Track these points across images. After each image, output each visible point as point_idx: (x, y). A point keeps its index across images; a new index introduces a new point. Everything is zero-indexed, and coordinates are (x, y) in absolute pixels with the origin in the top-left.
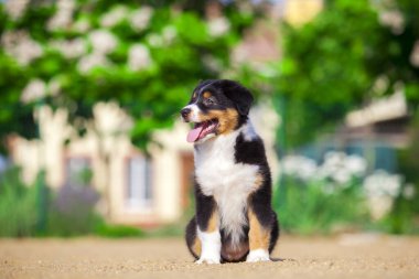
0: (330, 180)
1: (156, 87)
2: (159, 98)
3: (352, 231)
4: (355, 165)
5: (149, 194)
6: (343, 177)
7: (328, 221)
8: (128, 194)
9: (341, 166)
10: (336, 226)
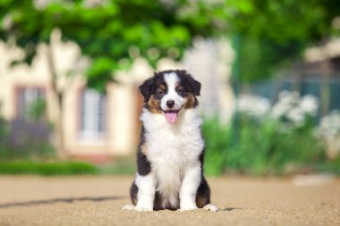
0: (284, 119)
1: (115, 26)
2: (118, 37)
3: (306, 172)
4: (309, 104)
5: (102, 127)
6: (297, 116)
7: (281, 162)
8: (81, 126)
9: (295, 105)
10: (290, 167)
